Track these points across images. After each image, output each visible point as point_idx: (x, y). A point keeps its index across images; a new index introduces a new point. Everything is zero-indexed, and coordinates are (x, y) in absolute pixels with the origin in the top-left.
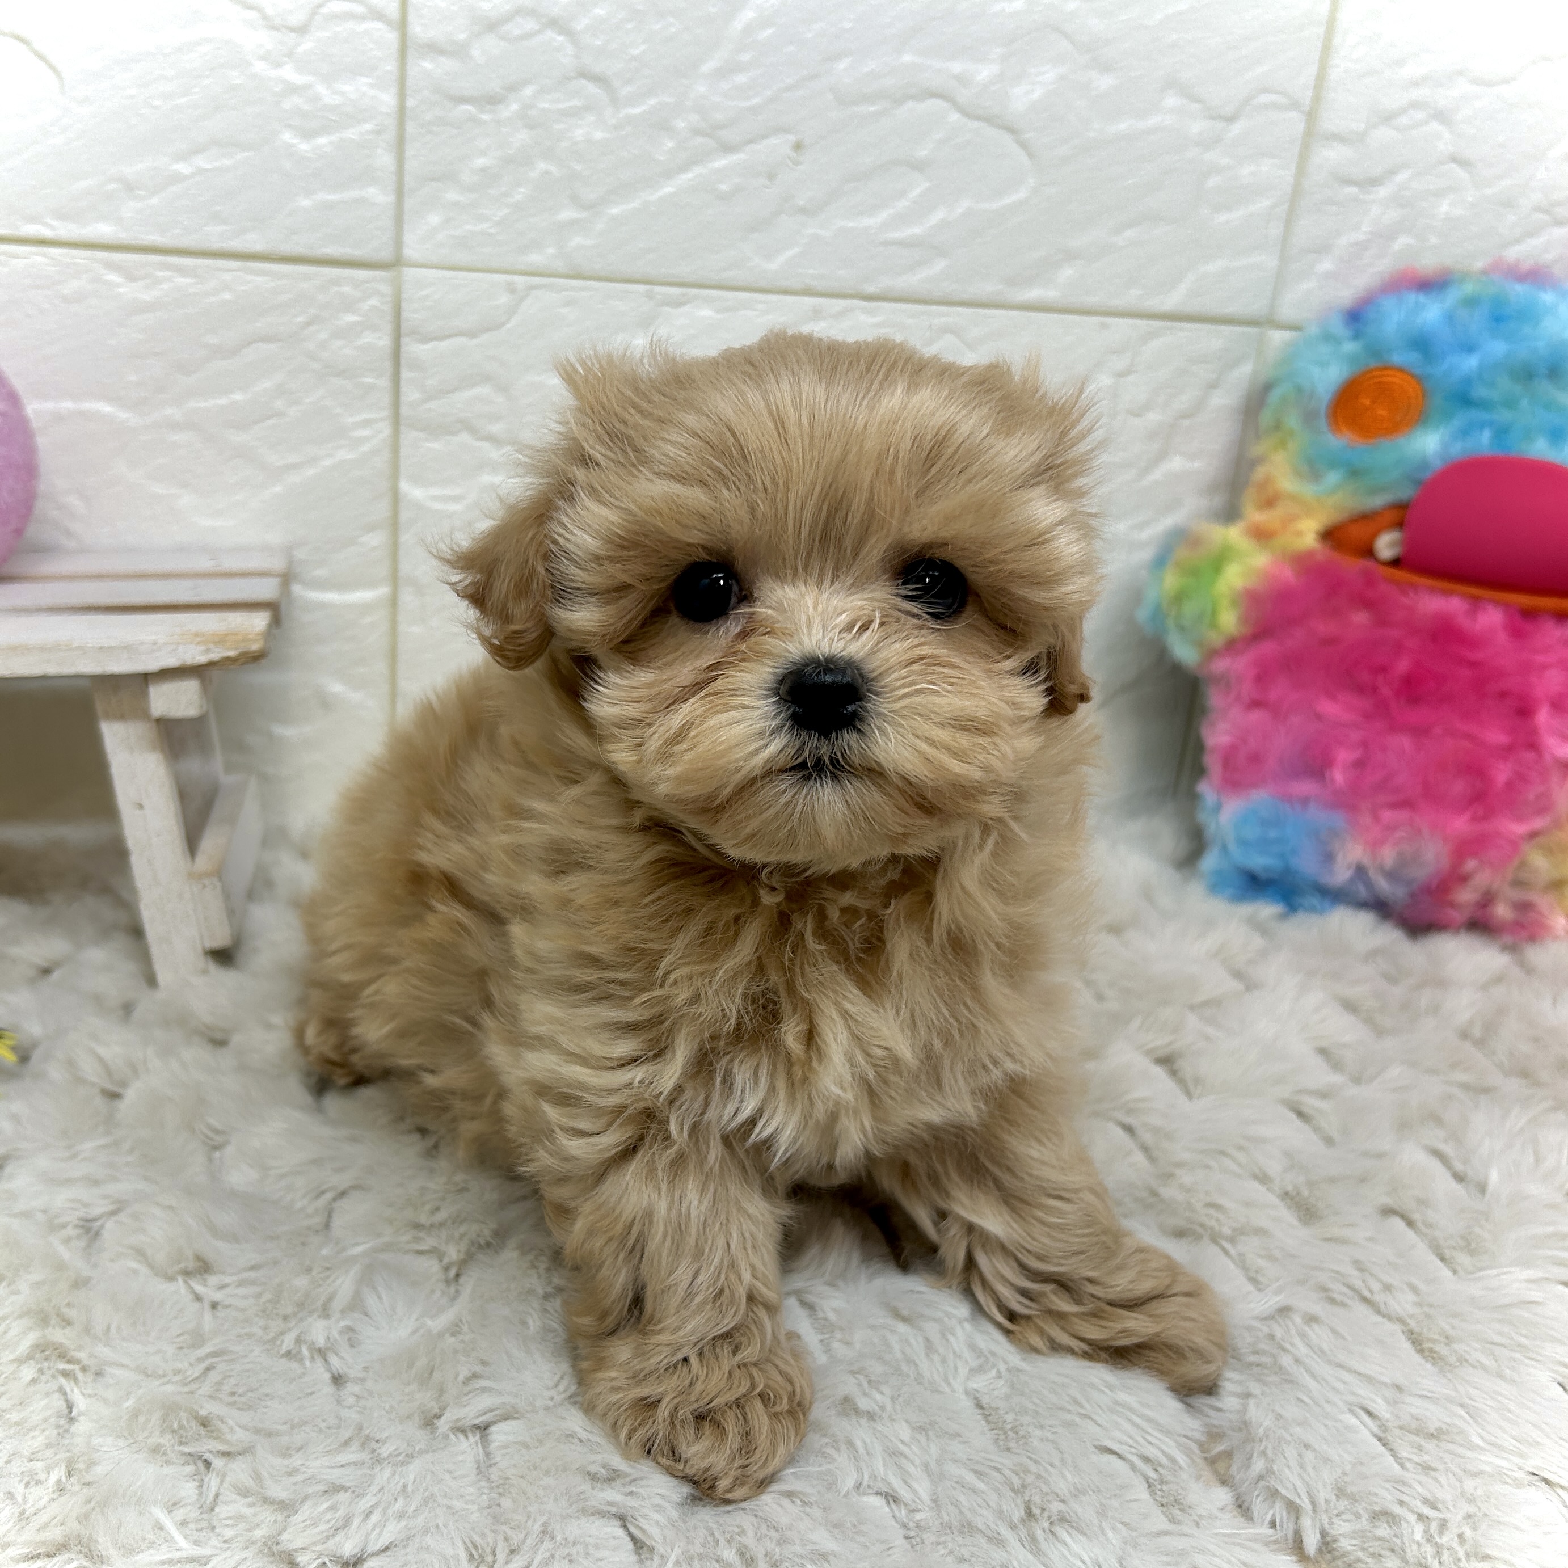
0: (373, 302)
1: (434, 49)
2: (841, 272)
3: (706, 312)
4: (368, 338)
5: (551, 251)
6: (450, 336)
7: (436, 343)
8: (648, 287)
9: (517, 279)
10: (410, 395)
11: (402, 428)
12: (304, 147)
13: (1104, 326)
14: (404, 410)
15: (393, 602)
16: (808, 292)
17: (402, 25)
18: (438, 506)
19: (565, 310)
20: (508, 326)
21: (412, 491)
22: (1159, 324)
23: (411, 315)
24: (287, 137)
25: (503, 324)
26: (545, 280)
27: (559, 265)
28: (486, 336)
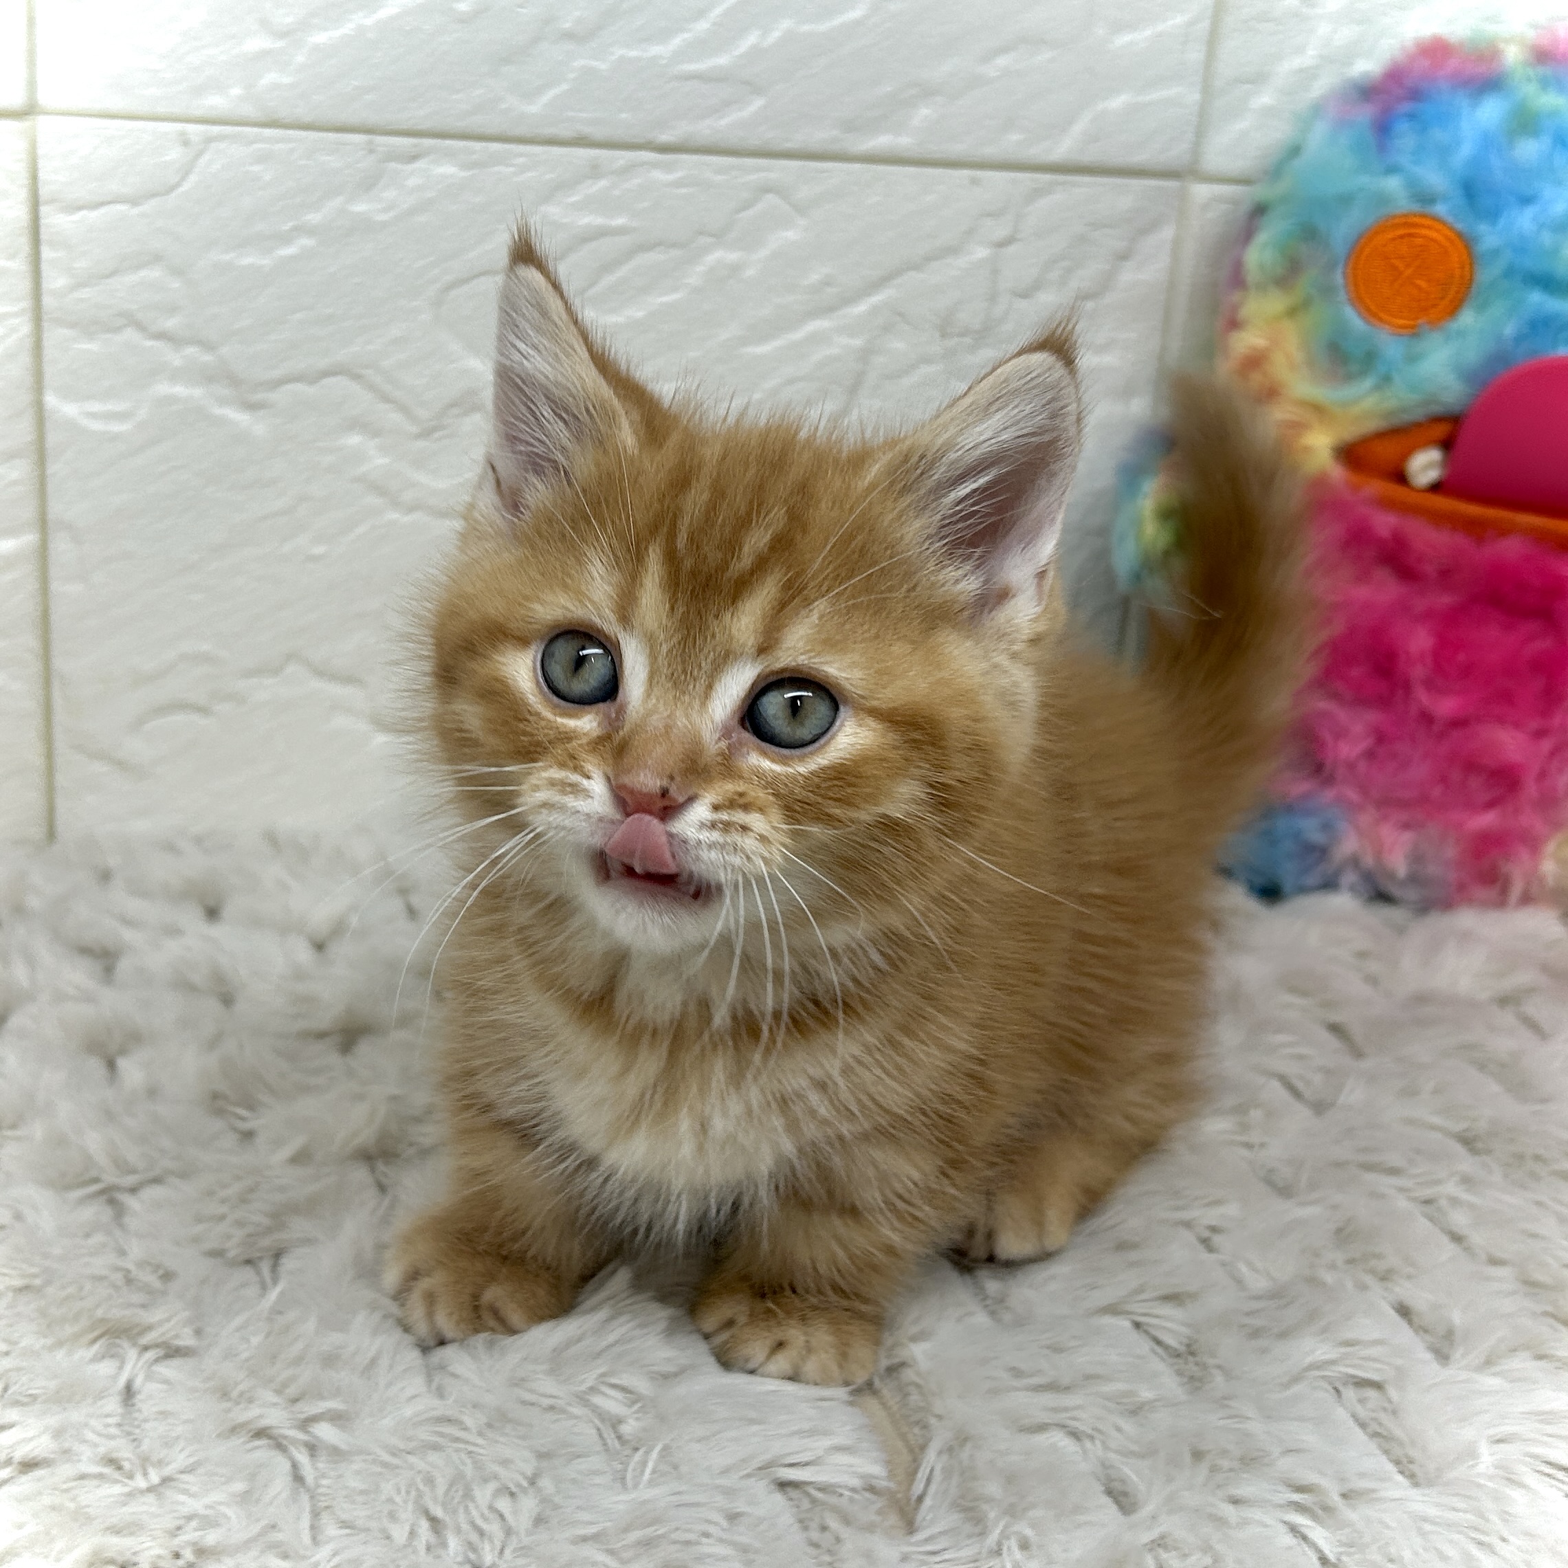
2: (624, 116)
3: (447, 170)
5: (236, 91)
6: (102, 204)
7: (81, 213)
8: (370, 137)
9: (191, 128)
10: (54, 281)
11: (45, 325)
13: (974, 182)
14: (48, 301)
16: (581, 141)
18: (97, 426)
19: (256, 168)
20: (181, 189)
21: (61, 407)
22: (1047, 177)
23: (52, 177)
25: (173, 188)
26: (228, 129)
27: (248, 110)
28: (153, 202)
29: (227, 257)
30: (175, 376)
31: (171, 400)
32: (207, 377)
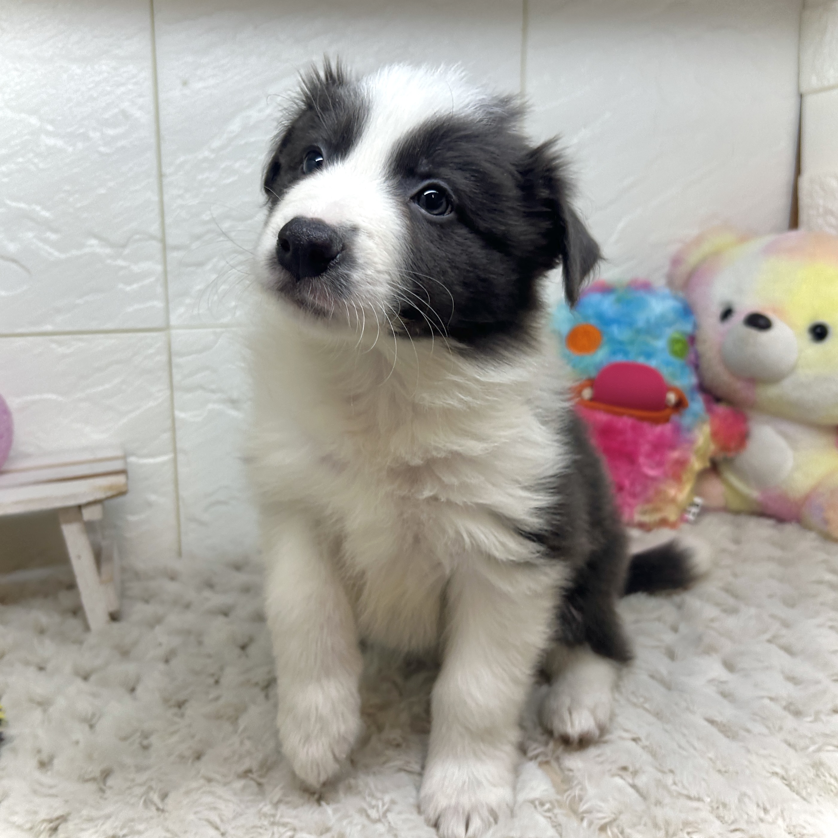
0: (160, 344)
1: (177, 248)
5: (229, 317)
6: (191, 354)
7: (186, 357)
9: (217, 329)
10: (177, 377)
11: (174, 391)
12: (128, 289)
14: (174, 384)
15: (175, 461)
17: (163, 241)
18: (191, 419)
21: (180, 415)
23: (175, 347)
24: (121, 286)
25: (213, 347)
26: (228, 329)
27: (233, 322)
28: (206, 352)
30: (214, 402)
31: (213, 410)
32: (224, 401)
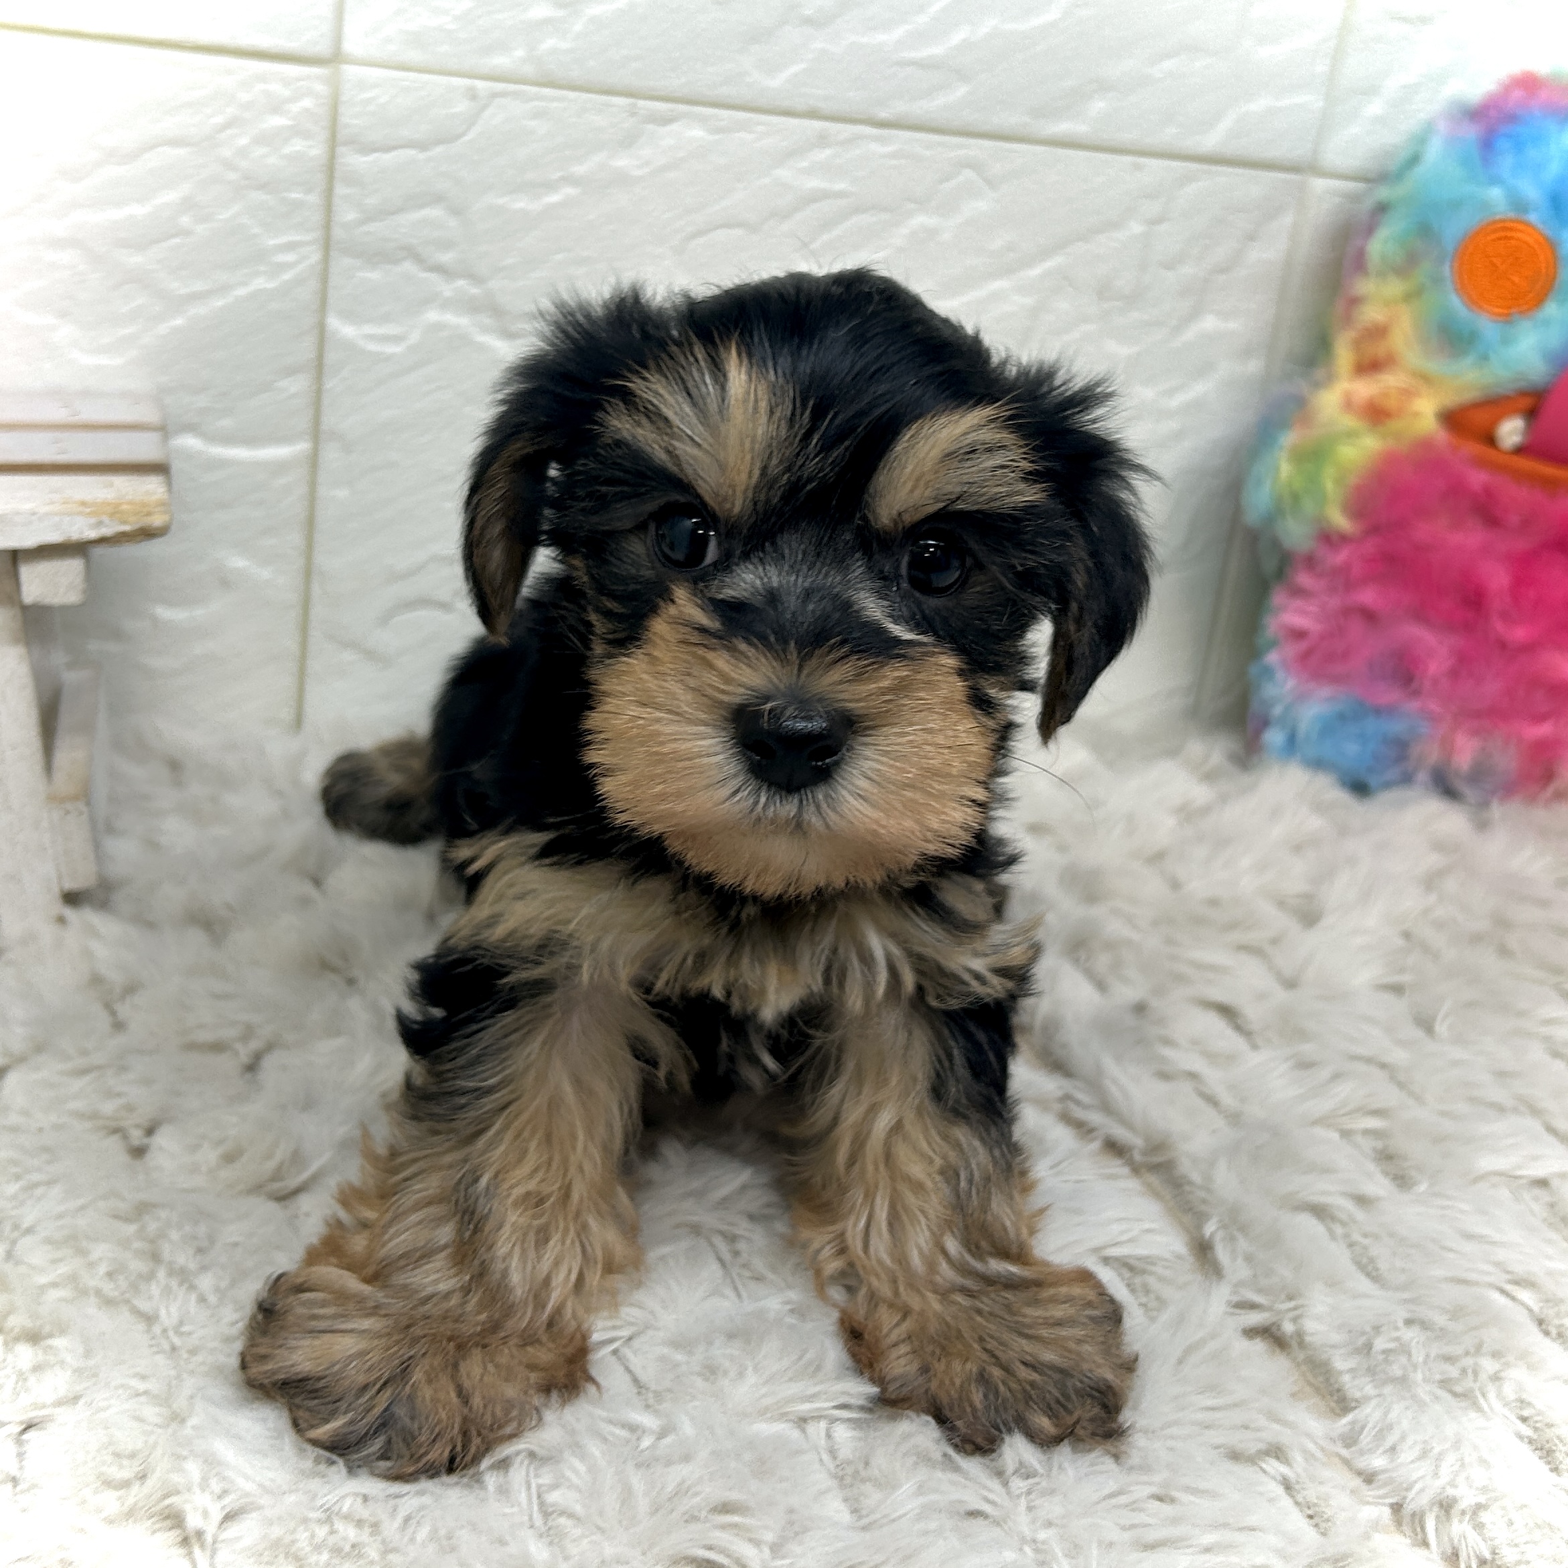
0: (307, 103)
2: (851, 94)
3: (696, 132)
4: (297, 145)
6: (395, 148)
7: (376, 155)
8: (631, 100)
9: (478, 84)
13: (1136, 167)
14: (336, 233)
16: (812, 114)
18: (372, 347)
19: (533, 123)
20: (466, 138)
21: (341, 328)
22: (1195, 166)
26: (512, 87)
27: (529, 70)
28: (439, 149)
29: (500, 201)
30: (446, 305)
31: (439, 327)
32: (472, 307)
